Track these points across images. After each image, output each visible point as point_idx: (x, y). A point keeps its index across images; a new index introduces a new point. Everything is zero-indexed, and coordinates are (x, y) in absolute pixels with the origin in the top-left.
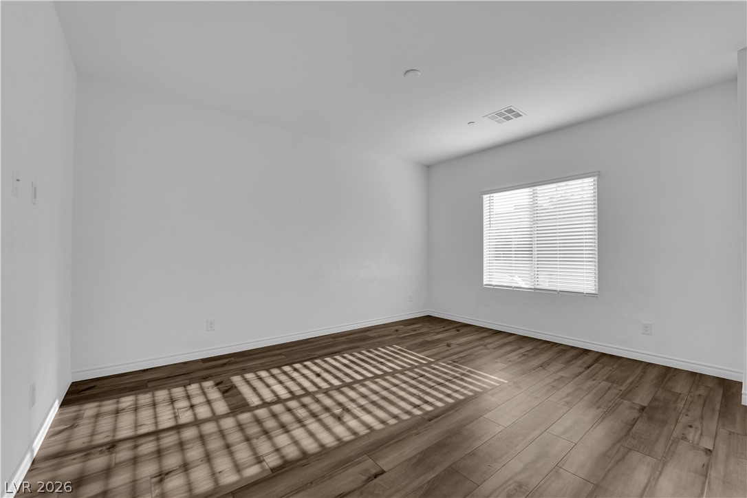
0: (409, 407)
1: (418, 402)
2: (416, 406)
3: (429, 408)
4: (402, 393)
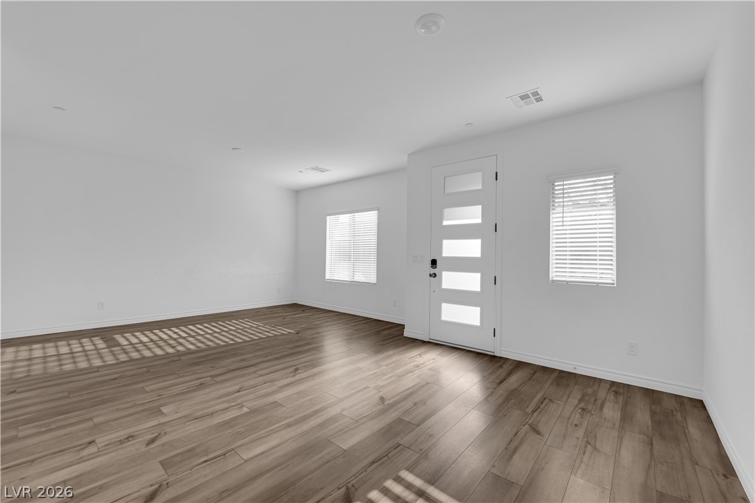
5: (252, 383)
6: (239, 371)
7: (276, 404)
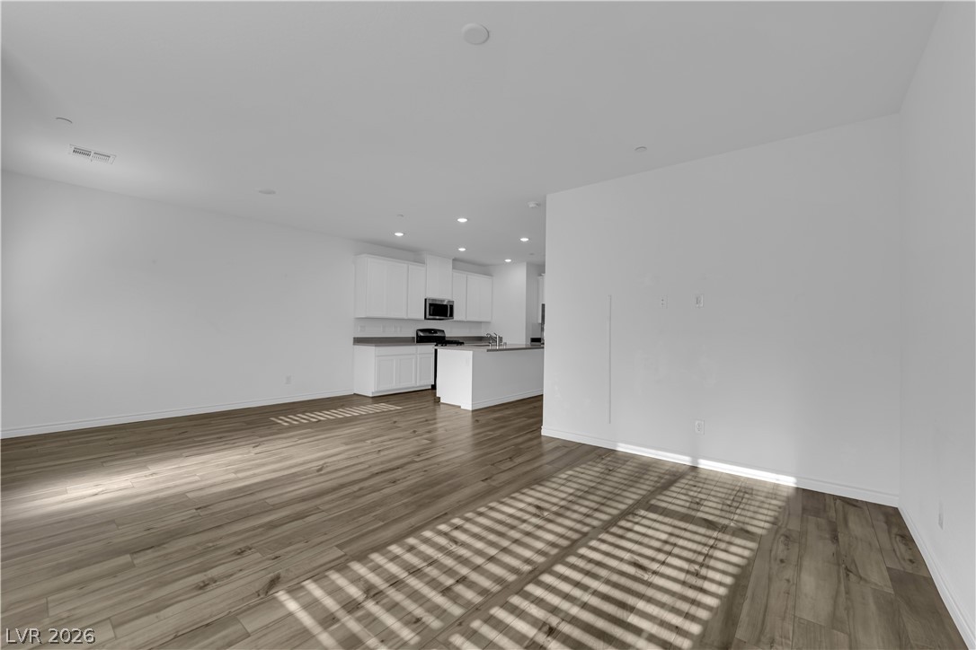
0: (468, 526)
1: (457, 534)
2: (457, 528)
3: (443, 527)
4: (479, 545)
5: (370, 457)
6: (391, 467)
7: (346, 444)
